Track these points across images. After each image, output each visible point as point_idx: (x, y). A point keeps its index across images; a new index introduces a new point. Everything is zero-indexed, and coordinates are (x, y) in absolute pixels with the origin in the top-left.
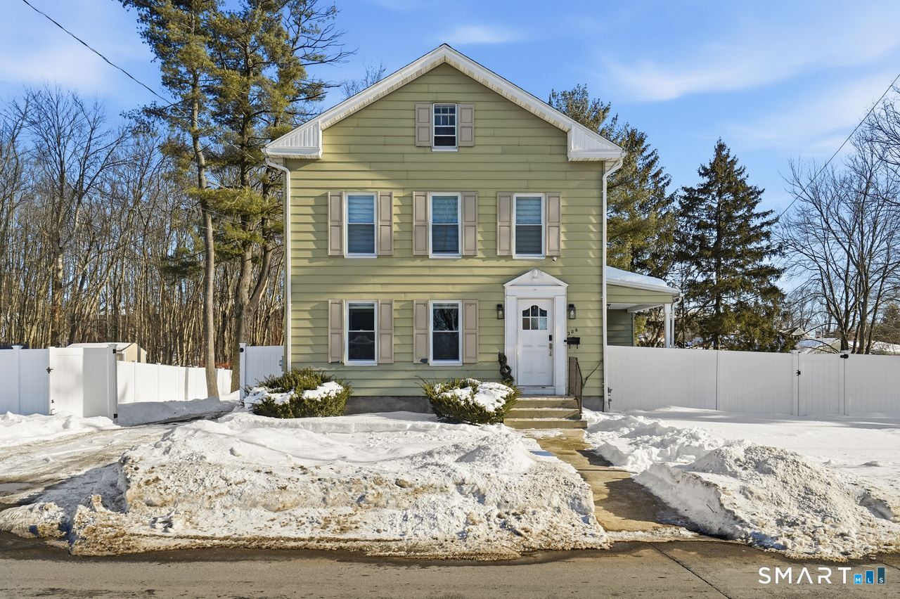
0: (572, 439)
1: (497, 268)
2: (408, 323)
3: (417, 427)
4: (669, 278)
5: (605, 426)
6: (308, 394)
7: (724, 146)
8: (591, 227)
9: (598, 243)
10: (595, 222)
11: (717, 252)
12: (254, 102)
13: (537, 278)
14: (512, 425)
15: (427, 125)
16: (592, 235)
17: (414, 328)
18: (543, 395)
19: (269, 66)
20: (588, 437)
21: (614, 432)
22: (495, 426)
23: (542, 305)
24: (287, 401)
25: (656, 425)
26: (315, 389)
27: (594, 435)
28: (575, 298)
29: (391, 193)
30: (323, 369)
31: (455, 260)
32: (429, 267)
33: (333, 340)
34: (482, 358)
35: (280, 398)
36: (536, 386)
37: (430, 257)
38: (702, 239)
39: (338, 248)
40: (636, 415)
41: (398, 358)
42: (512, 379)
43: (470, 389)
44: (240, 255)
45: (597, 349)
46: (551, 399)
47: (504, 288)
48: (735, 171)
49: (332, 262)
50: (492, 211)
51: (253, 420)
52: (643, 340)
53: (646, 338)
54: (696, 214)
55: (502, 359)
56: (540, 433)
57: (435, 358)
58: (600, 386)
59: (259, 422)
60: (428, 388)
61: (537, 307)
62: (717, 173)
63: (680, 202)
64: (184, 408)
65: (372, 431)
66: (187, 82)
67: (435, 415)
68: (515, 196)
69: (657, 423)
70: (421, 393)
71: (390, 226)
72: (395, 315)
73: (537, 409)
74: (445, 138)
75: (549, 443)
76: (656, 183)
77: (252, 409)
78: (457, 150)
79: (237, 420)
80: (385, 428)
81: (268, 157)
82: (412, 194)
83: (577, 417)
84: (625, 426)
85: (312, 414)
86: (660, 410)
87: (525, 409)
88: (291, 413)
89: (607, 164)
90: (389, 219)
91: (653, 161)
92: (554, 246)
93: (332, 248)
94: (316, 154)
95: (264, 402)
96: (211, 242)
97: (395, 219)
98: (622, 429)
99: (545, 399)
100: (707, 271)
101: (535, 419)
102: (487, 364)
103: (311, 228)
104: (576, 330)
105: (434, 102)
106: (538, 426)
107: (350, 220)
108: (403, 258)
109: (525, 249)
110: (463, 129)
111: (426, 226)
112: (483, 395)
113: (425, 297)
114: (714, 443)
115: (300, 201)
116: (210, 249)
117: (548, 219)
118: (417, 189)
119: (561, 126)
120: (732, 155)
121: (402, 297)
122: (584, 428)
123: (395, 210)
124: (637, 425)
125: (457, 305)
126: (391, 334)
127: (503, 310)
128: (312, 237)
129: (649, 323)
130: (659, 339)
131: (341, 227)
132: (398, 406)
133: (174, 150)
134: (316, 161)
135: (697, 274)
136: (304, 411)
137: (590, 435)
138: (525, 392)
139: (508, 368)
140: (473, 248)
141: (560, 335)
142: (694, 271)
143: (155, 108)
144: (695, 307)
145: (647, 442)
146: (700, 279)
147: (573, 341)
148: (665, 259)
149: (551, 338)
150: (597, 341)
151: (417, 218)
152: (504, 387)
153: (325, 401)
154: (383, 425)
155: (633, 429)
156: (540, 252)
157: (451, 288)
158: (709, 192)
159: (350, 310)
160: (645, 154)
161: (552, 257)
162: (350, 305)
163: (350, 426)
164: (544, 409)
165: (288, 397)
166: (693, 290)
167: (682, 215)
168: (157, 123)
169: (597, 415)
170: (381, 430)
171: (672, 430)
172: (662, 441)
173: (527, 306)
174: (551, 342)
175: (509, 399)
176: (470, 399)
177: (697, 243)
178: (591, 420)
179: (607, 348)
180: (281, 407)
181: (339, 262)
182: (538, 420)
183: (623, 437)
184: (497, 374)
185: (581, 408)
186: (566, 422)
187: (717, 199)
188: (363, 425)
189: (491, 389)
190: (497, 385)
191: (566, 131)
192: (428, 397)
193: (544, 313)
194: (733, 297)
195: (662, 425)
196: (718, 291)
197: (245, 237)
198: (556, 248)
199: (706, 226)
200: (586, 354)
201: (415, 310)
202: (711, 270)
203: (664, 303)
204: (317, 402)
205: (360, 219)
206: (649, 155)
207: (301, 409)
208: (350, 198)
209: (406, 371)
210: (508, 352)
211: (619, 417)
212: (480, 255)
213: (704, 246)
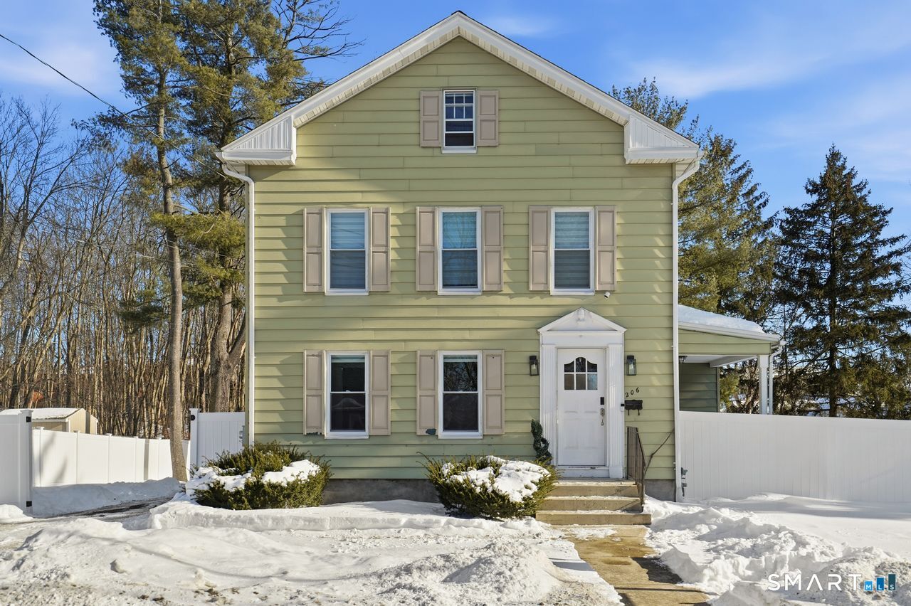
0: (629, 540)
1: (531, 307)
2: (410, 382)
3: (415, 522)
4: (768, 324)
5: (677, 522)
6: (270, 477)
7: (838, 153)
8: (657, 252)
9: (666, 274)
10: (661, 244)
11: (832, 290)
12: (237, 107)
13: (583, 320)
14: (548, 519)
15: (435, 118)
16: (658, 262)
17: (418, 387)
18: (592, 479)
19: (257, 62)
20: (652, 538)
21: (688, 530)
22: (524, 521)
23: (591, 358)
24: (242, 487)
25: (746, 521)
26: (280, 470)
27: (659, 535)
28: (634, 348)
29: (387, 209)
30: (294, 443)
31: (473, 297)
32: (438, 306)
33: (309, 405)
34: (509, 429)
35: (232, 483)
36: (584, 466)
37: (439, 293)
38: (812, 274)
39: (317, 282)
40: (720, 506)
41: (397, 428)
42: (549, 455)
43: (490, 470)
44: (217, 298)
45: (667, 416)
46: (602, 484)
47: (538, 334)
48: (854, 187)
49: (308, 301)
50: (522, 231)
51: (193, 512)
52: (735, 404)
53: (739, 402)
54: (803, 242)
55: (536, 429)
56: (583, 532)
57: (446, 428)
58: (670, 466)
59: (201, 515)
60: (432, 468)
61: (583, 360)
62: (830, 189)
63: (781, 227)
64: (130, 493)
65: (354, 528)
66: (151, 82)
67: (442, 505)
68: (554, 210)
69: (748, 519)
70: (423, 474)
71: (386, 252)
72: (393, 370)
73: (583, 498)
74: (460, 136)
75: (596, 546)
76: (750, 204)
77: (195, 497)
78: (475, 152)
79: (172, 512)
80: (370, 524)
81: (226, 164)
82: (415, 210)
83: (637, 509)
84: (702, 522)
85: (275, 503)
86: (754, 498)
87: (567, 498)
88: (246, 503)
89: (678, 168)
90: (385, 243)
91: (745, 176)
92: (606, 277)
93: (310, 282)
94: (287, 159)
95: (211, 488)
96: (179, 280)
97: (393, 243)
98: (698, 527)
99: (593, 484)
100: (818, 315)
101: (580, 512)
102: (516, 436)
103: (281, 256)
104: (637, 390)
105: (443, 88)
106: (583, 521)
107: (333, 244)
108: (403, 295)
109: (568, 282)
110: (484, 123)
111: (434, 252)
112: (507, 479)
113: (433, 346)
114: (828, 551)
115: (267, 221)
116: (177, 290)
117: (598, 242)
118: (421, 204)
119: (615, 118)
120: (849, 166)
121: (402, 347)
122: (646, 524)
123: (393, 232)
124: (720, 521)
125: (476, 357)
126: (387, 396)
127: (537, 364)
128: (282, 268)
129: (742, 382)
130: (756, 403)
131: (320, 254)
132: (396, 492)
133: (138, 168)
134: (289, 167)
135: (805, 318)
136: (265, 500)
137: (654, 535)
138: (567, 474)
139: (544, 441)
140: (497, 280)
141: (616, 397)
142: (801, 315)
143: (113, 115)
144: (802, 361)
145: (732, 548)
146: (809, 325)
147: (632, 405)
148: (762, 300)
149: (602, 401)
150: (667, 405)
151: (422, 242)
152: (536, 467)
153: (293, 486)
154: (369, 520)
155: (715, 527)
156: (587, 286)
157: (467, 335)
158: (819, 214)
159: (334, 366)
160: (734, 167)
161: (604, 292)
162: (333, 358)
163: (322, 520)
164: (593, 498)
165: (243, 481)
166: (799, 339)
167: (784, 243)
168: (116, 135)
169: (665, 507)
170: (366, 526)
171: (768, 529)
172: (754, 546)
173: (571, 358)
174: (603, 406)
175: (543, 485)
176: (488, 485)
177: (805, 278)
178: (657, 513)
179: (681, 416)
180: (232, 495)
181: (318, 301)
182: (583, 512)
183: (700, 538)
184: (530, 450)
185: (642, 497)
186: (621, 516)
187: (830, 223)
188: (341, 520)
189: (518, 471)
190: (527, 465)
191: (622, 124)
192: (433, 481)
193: (593, 367)
194: (853, 349)
195: (754, 522)
196: (832, 340)
197: (222, 275)
198: (609, 280)
199: (817, 258)
200: (650, 424)
201: (418, 364)
202: (822, 313)
203: (758, 355)
204: (282, 488)
205: (347, 243)
206: (740, 168)
207: (259, 497)
208: (333, 216)
209: (406, 445)
210: (545, 421)
211: (695, 509)
212: (506, 290)
213: (814, 284)
